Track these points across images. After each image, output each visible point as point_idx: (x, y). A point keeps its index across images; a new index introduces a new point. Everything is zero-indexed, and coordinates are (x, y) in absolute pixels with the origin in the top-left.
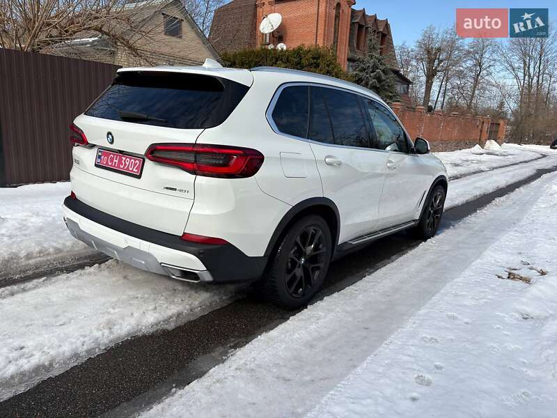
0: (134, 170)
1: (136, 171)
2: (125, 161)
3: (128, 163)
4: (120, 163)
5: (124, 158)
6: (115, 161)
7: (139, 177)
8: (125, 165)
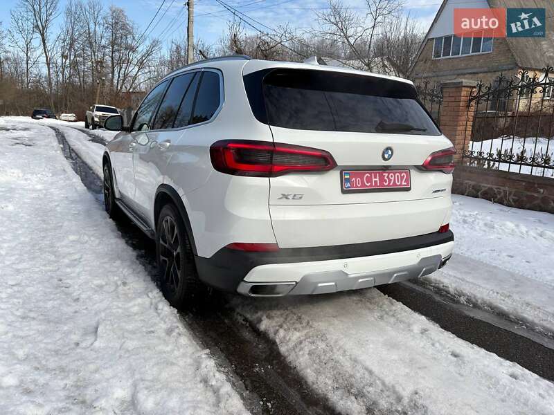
0: (403, 183)
1: (406, 184)
2: (388, 177)
3: (393, 179)
4: (382, 179)
5: (386, 175)
6: (374, 180)
7: (408, 189)
8: (390, 180)
